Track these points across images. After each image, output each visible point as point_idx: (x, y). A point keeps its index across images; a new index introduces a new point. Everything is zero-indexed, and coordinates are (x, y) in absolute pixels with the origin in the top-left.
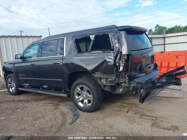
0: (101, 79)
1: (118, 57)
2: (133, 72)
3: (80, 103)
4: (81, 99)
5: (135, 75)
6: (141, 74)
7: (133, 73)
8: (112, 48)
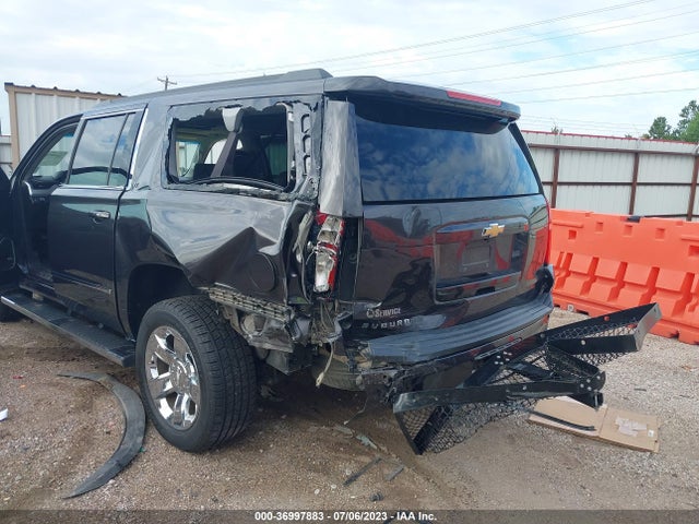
0: (241, 314)
1: (303, 226)
2: (372, 306)
3: (163, 402)
4: (169, 386)
5: (388, 320)
6: (426, 318)
7: (373, 310)
8: (290, 177)
